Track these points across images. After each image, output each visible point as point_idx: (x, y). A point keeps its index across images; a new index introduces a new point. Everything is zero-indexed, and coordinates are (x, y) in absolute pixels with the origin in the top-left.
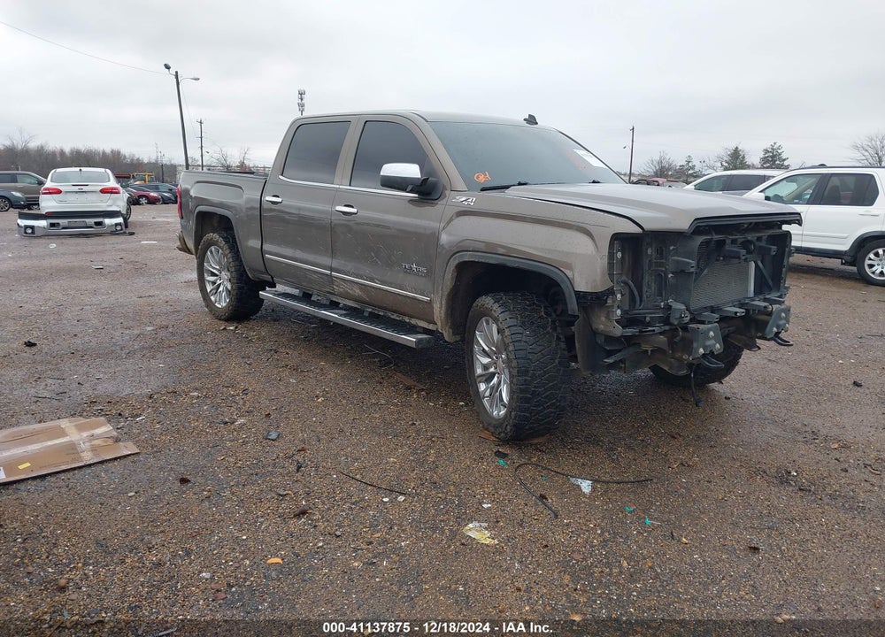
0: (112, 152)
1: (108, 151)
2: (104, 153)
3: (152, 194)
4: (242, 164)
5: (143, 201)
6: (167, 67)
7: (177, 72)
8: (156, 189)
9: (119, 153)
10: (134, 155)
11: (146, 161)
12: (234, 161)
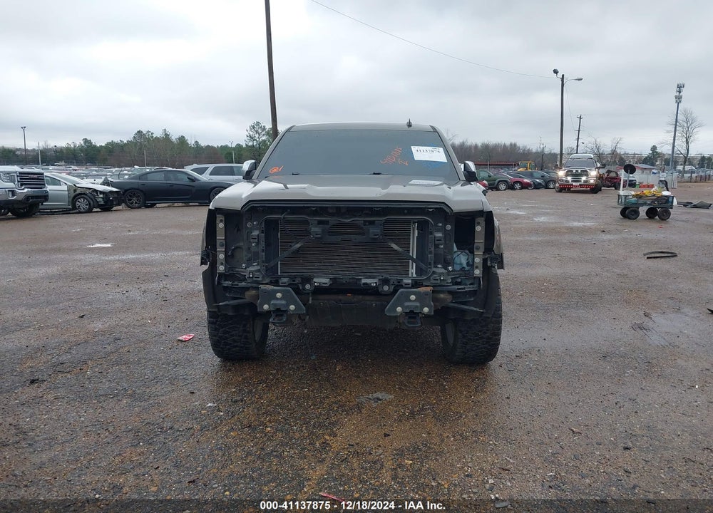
0: (511, 144)
1: (508, 143)
2: (505, 145)
3: (526, 180)
4: (614, 153)
5: (518, 186)
6: (556, 72)
7: (563, 76)
8: (531, 175)
9: (515, 145)
10: (526, 147)
11: (534, 151)
12: (607, 148)
